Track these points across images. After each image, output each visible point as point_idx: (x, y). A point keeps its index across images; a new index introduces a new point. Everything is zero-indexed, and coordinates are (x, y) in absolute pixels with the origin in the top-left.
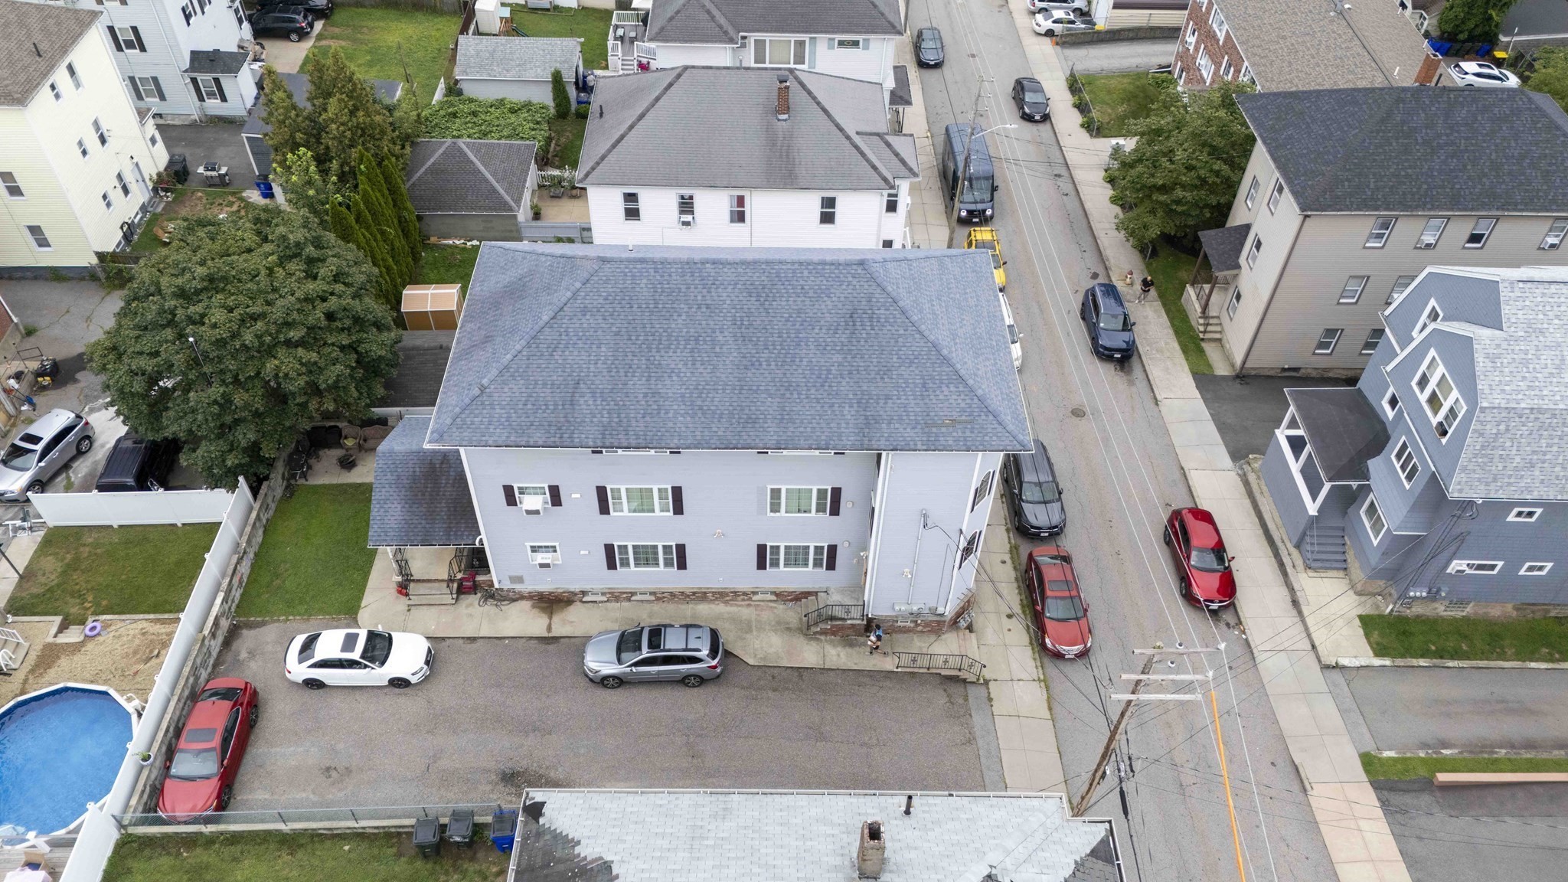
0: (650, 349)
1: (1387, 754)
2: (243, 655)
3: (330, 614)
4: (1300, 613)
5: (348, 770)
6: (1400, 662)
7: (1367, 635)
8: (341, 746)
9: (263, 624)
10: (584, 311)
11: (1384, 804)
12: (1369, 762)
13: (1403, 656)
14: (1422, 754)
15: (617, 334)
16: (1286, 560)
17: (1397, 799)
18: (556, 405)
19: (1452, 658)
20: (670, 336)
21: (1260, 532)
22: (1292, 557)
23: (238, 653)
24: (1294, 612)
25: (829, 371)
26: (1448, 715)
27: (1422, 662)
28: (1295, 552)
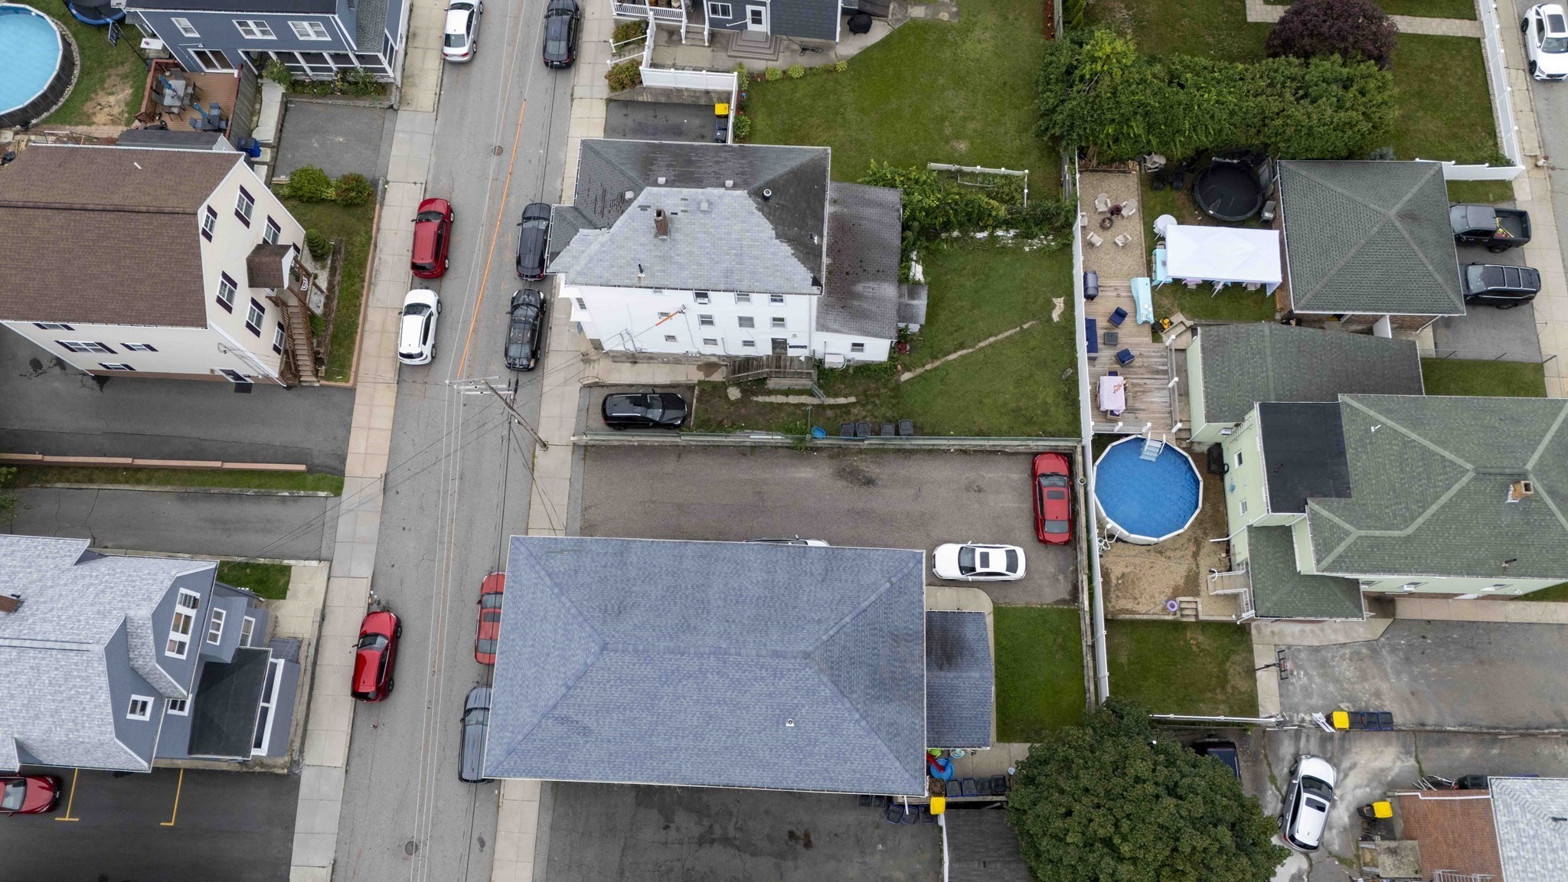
0: (771, 597)
1: (322, 494)
2: (1061, 577)
3: (1015, 609)
4: (324, 607)
5: (967, 489)
6: (277, 562)
7: (287, 583)
8: (977, 506)
9: (1058, 602)
10: (819, 621)
11: (343, 460)
12: (337, 490)
13: (273, 566)
14: (302, 493)
15: (795, 607)
16: (312, 651)
17: (335, 463)
18: (838, 570)
19: (239, 563)
20: (757, 605)
21: (315, 692)
22: (306, 654)
23: (1065, 577)
24: (327, 610)
25: (643, 582)
26: (268, 521)
27: (262, 561)
28: (302, 661)
